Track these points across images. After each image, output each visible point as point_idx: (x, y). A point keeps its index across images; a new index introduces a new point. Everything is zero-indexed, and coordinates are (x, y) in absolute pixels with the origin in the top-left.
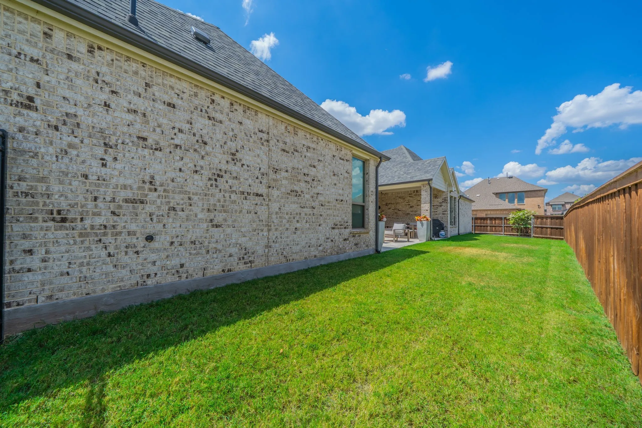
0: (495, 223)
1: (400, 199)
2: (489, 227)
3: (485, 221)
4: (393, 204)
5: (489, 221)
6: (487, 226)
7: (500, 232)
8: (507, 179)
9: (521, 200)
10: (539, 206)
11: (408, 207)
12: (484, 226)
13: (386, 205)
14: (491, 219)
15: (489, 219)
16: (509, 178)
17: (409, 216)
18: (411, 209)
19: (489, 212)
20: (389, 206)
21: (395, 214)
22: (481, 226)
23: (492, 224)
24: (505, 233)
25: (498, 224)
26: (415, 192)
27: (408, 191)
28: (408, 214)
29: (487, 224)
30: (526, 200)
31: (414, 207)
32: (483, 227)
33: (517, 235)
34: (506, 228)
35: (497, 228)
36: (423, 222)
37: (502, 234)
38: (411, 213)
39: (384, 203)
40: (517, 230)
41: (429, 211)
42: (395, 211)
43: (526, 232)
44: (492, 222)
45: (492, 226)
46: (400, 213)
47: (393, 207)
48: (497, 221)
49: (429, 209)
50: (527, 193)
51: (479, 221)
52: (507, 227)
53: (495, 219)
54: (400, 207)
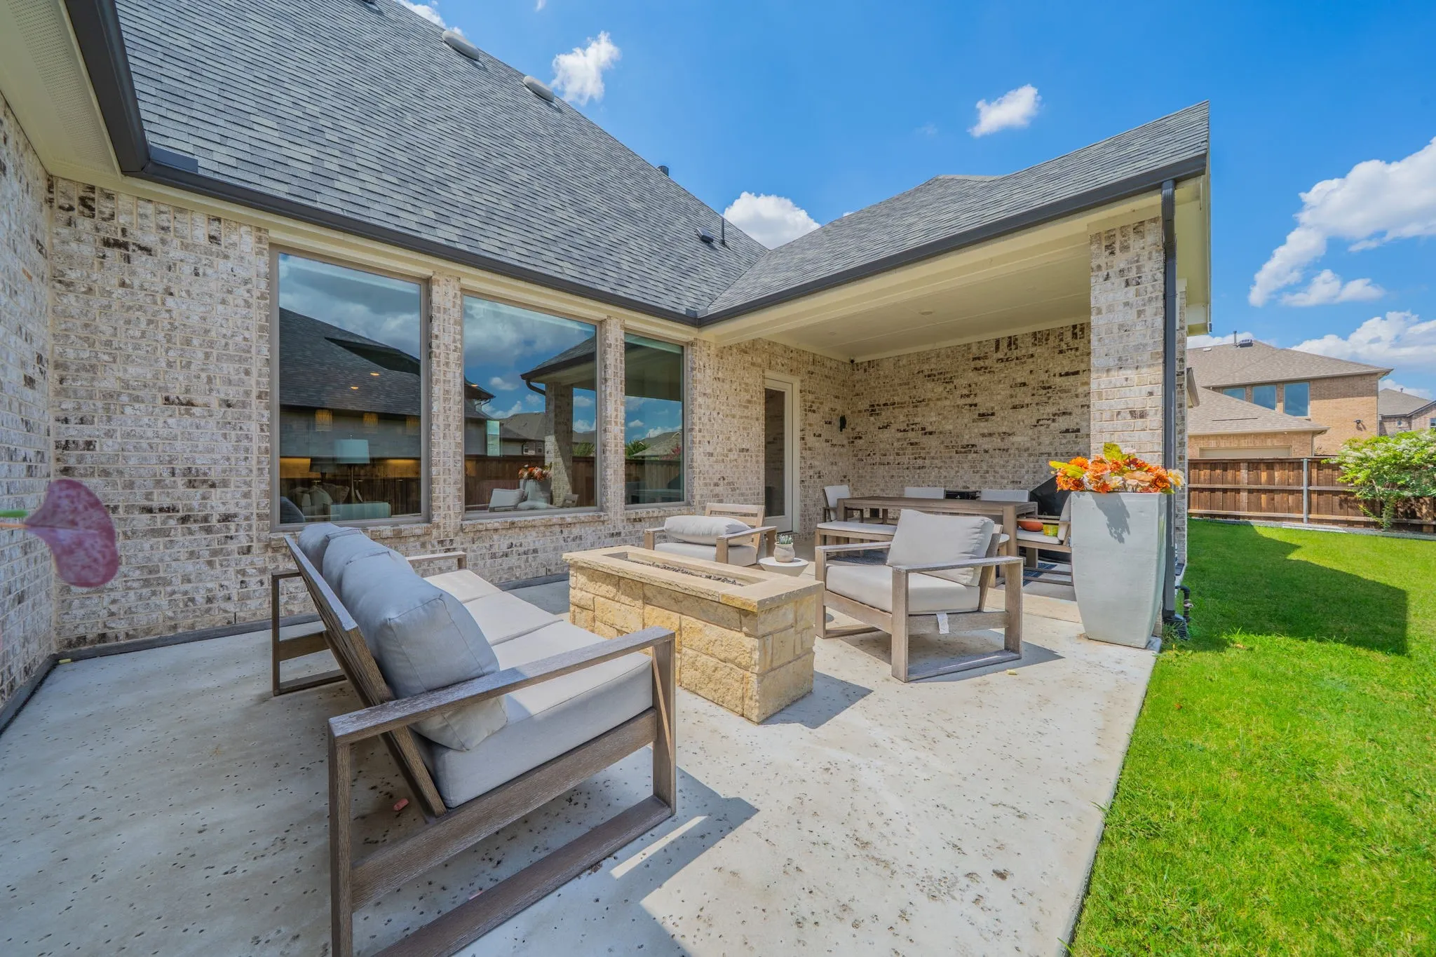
0: (1271, 480)
1: (930, 385)
2: (1244, 495)
3: (1230, 473)
4: (902, 405)
5: (1243, 474)
6: (1238, 491)
7: (1289, 510)
8: (1234, 349)
9: (1296, 407)
10: (1358, 422)
11: (968, 416)
12: (1225, 491)
13: (873, 410)
14: (1254, 465)
15: (1243, 465)
16: (1242, 346)
17: (971, 456)
18: (984, 427)
19: (1213, 444)
20: (886, 415)
21: (910, 450)
22: (1213, 490)
23: (1258, 482)
24: (1311, 516)
25: (1282, 483)
26: (1004, 345)
27: (969, 346)
28: (969, 448)
29: (1236, 482)
30: (1314, 407)
31: (1000, 414)
32: (1220, 494)
33: (1375, 524)
34: (1314, 497)
35: (1277, 497)
36: (1127, 499)
37: (1301, 520)
38: (984, 444)
39: (864, 404)
40: (1375, 506)
41: (1155, 420)
42: (911, 434)
43: (1405, 514)
44: (1259, 477)
45: (1258, 491)
46: (932, 442)
47: (901, 418)
48: (1276, 474)
49: (1155, 405)
50: (1318, 384)
51: (1204, 473)
52: (1320, 493)
53: (1270, 465)
54: (929, 418)
